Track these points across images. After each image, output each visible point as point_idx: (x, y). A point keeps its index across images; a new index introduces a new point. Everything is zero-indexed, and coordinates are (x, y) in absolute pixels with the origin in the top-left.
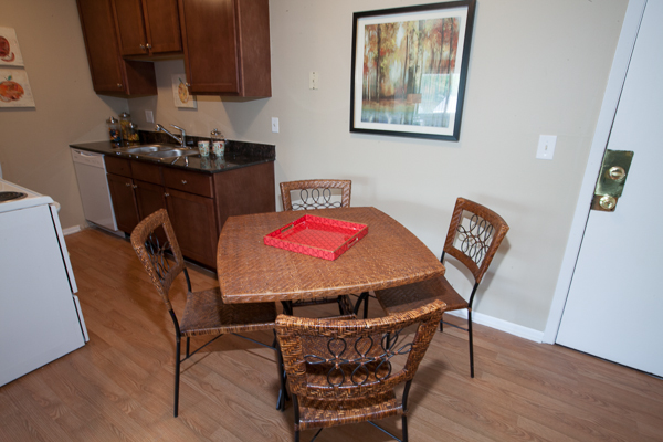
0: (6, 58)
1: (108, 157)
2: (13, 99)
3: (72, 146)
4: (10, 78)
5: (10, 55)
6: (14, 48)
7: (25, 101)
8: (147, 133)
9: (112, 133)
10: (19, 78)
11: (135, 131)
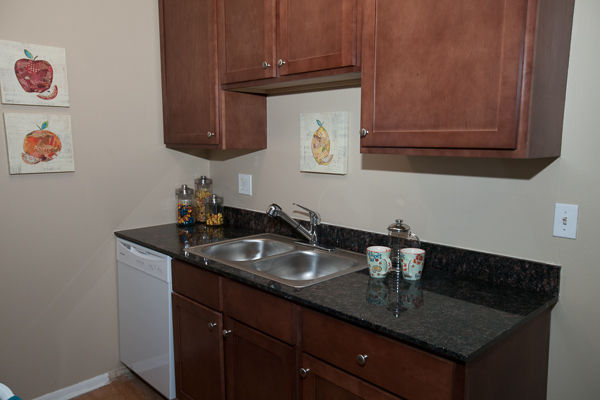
0: (45, 94)
1: (178, 261)
2: (44, 159)
3: (118, 235)
4: (45, 125)
5: (52, 89)
6: (59, 79)
7: (61, 162)
8: (237, 211)
9: (182, 212)
10: (59, 126)
11: (218, 208)
